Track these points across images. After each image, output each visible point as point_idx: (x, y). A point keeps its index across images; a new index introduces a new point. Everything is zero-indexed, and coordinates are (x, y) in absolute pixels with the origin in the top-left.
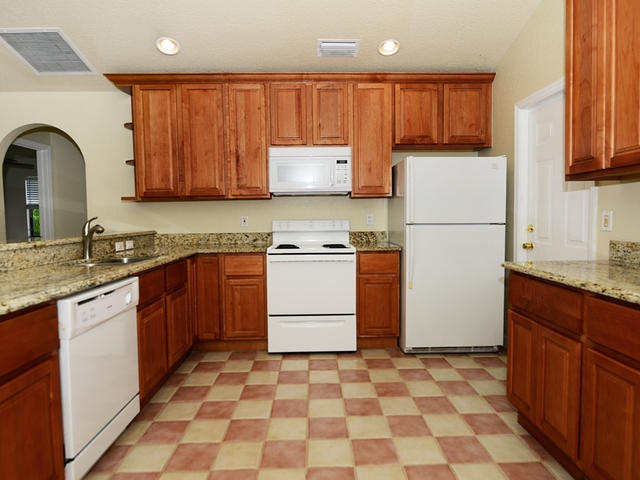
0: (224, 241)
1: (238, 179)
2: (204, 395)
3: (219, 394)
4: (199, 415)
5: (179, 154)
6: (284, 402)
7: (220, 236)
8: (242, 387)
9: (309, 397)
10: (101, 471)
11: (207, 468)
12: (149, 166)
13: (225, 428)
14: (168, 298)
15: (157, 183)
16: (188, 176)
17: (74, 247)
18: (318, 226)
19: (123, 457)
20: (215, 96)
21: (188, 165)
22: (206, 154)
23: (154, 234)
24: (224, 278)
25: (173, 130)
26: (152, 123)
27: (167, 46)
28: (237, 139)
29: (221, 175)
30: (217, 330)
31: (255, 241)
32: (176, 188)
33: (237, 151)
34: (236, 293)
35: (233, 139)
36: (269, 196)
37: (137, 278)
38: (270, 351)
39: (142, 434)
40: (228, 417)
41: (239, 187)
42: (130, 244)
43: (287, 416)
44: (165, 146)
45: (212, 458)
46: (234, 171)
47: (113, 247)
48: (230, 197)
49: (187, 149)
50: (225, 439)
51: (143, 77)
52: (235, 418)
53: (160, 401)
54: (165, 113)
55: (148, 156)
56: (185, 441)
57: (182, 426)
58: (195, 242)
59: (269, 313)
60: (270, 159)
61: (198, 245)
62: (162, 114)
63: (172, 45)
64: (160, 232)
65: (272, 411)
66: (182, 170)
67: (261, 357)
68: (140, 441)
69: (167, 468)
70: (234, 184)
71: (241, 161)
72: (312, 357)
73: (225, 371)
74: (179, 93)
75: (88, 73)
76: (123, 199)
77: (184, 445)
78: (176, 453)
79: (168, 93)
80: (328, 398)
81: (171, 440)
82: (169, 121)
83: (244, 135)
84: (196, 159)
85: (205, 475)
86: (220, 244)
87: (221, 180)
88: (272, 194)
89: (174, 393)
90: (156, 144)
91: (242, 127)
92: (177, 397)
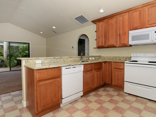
0: (117, 59)
1: (120, 41)
2: (100, 97)
3: (103, 98)
4: (96, 101)
5: (105, 37)
6: (119, 107)
7: (116, 57)
8: (110, 99)
9: (128, 109)
10: (71, 104)
11: (88, 114)
12: (99, 40)
13: (99, 107)
14: (95, 71)
15: (100, 44)
16: (107, 42)
17: (79, 58)
18: (148, 55)
19: (76, 103)
20: (114, 20)
21: (107, 39)
22: (111, 35)
23: (101, 56)
24: (113, 68)
25: (104, 31)
26: (100, 30)
27: (102, 11)
28: (120, 30)
29: (115, 41)
30: (110, 82)
31: (126, 59)
32: (104, 45)
33: (120, 33)
34: (116, 73)
35: (119, 30)
36: (129, 46)
37: (83, 65)
38: (124, 92)
39: (82, 100)
40: (101, 105)
41: (120, 44)
42: (93, 58)
43: (116, 112)
44: (102, 35)
45: (91, 112)
46: (119, 39)
47: (89, 58)
48: (118, 47)
49: (107, 35)
50: (97, 110)
51: (98, 20)
52: (103, 105)
53: (91, 95)
54: (103, 27)
55: (99, 38)
56: (89, 105)
57: (90, 102)
58: (110, 59)
59: (125, 80)
60: (129, 34)
61: (111, 59)
62: (102, 27)
63: (103, 10)
64: (102, 56)
65: (113, 108)
66: (106, 40)
67: (121, 93)
68: (81, 101)
69: (81, 110)
70: (119, 43)
71: (121, 36)
72: (138, 98)
73: (109, 93)
74: (106, 21)
75: (89, 22)
76: (94, 48)
77: (88, 106)
78: (85, 107)
79: (103, 22)
80: (134, 112)
81: (86, 104)
82: (103, 29)
83: (122, 29)
84: (109, 37)
85: (86, 115)
86: (116, 59)
87: (115, 42)
88: (130, 45)
89: (94, 94)
90: (100, 35)
91: (121, 26)
92: (95, 95)
